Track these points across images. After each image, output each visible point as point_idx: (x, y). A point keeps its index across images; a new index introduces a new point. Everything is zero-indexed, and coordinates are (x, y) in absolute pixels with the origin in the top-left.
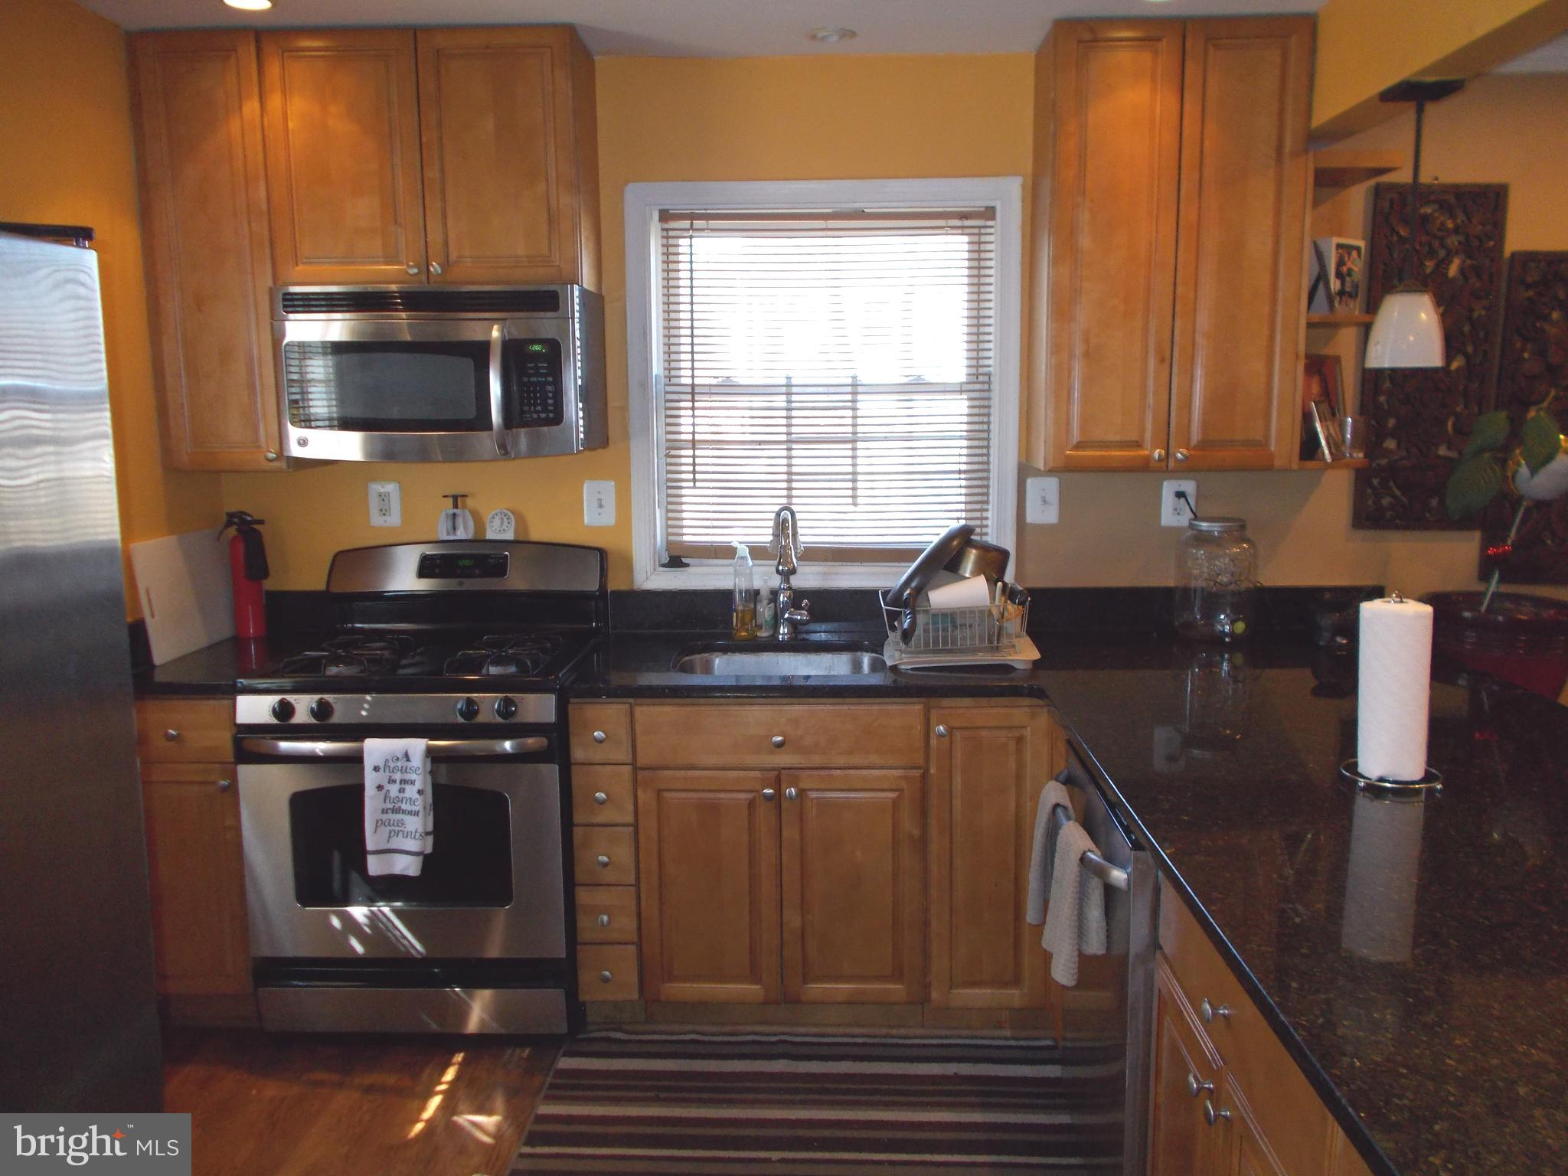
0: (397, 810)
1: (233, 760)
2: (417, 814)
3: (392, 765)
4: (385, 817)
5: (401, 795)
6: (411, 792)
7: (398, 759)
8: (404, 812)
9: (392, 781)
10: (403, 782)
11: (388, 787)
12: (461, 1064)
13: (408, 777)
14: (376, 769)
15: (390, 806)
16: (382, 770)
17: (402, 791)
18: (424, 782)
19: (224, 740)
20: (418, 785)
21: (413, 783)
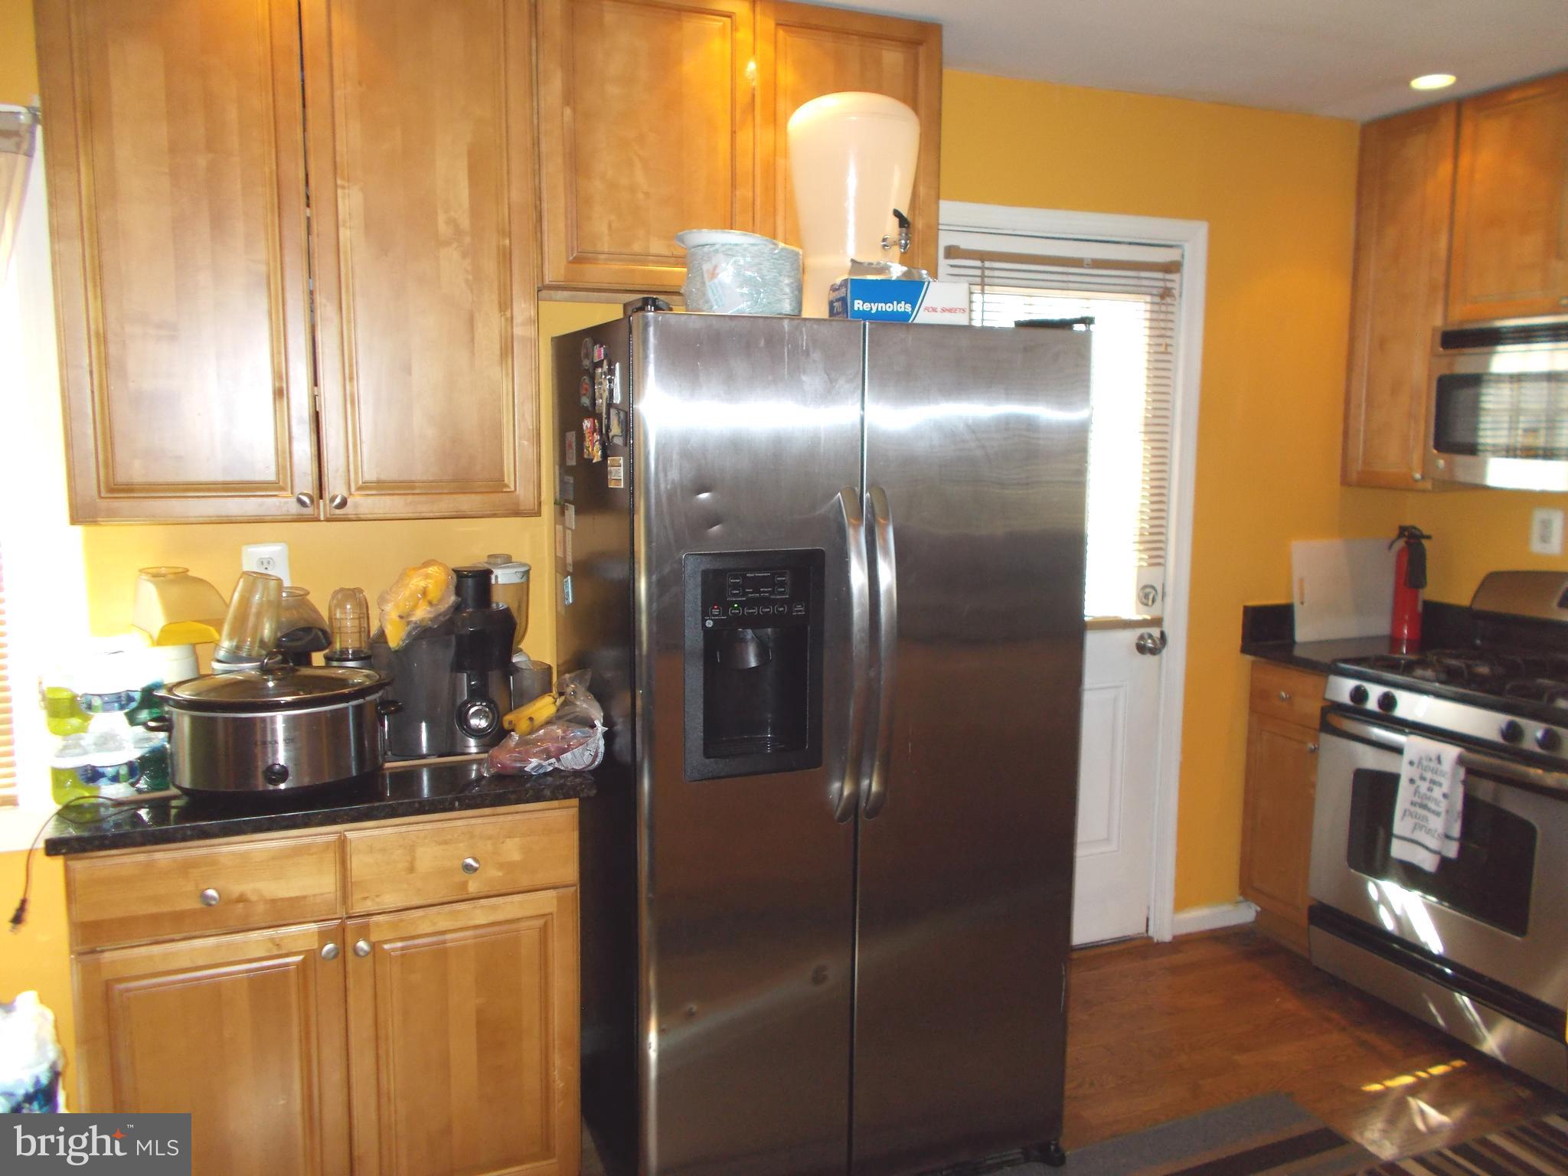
0: (1424, 807)
1: (1318, 727)
2: (1438, 814)
3: (1425, 763)
4: (1413, 809)
5: (1429, 794)
6: (1437, 793)
7: (1430, 760)
8: (1429, 810)
9: (1423, 778)
10: (1433, 782)
11: (1418, 782)
12: (1455, 1070)
13: (1437, 778)
14: (1411, 763)
15: (1419, 801)
16: (1416, 765)
17: (1430, 790)
18: (1452, 787)
19: (1314, 708)
20: (1445, 789)
21: (1440, 785)
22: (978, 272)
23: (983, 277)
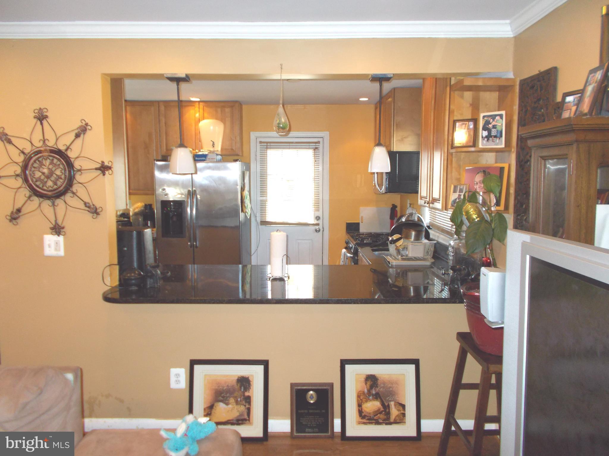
22: (266, 146)
23: (267, 147)
